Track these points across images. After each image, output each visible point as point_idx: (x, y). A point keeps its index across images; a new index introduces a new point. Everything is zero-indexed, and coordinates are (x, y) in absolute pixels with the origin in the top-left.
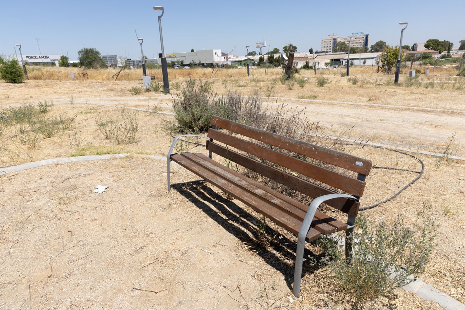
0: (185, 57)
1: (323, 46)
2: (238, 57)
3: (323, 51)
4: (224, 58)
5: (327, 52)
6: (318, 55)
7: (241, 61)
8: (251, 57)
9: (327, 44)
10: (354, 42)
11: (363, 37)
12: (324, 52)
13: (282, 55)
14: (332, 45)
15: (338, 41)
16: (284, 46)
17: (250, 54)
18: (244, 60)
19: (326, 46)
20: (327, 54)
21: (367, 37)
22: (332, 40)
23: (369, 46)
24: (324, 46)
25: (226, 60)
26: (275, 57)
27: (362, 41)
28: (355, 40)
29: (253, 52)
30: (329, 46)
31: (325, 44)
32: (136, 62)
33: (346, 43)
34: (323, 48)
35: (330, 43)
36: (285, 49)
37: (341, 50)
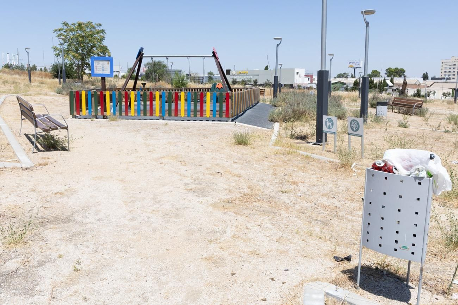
0: (258, 75)
1: (443, 71)
3: (443, 77)
4: (307, 79)
5: (449, 79)
6: (435, 83)
8: (343, 80)
9: (450, 68)
12: (444, 79)
13: (385, 80)
16: (387, 68)
17: (341, 76)
20: (448, 81)
22: (457, 64)
24: (446, 70)
25: (309, 82)
26: (375, 82)
29: (345, 73)
30: (452, 70)
31: (446, 68)
32: (201, 78)
34: (443, 73)
35: (454, 66)
36: (389, 72)
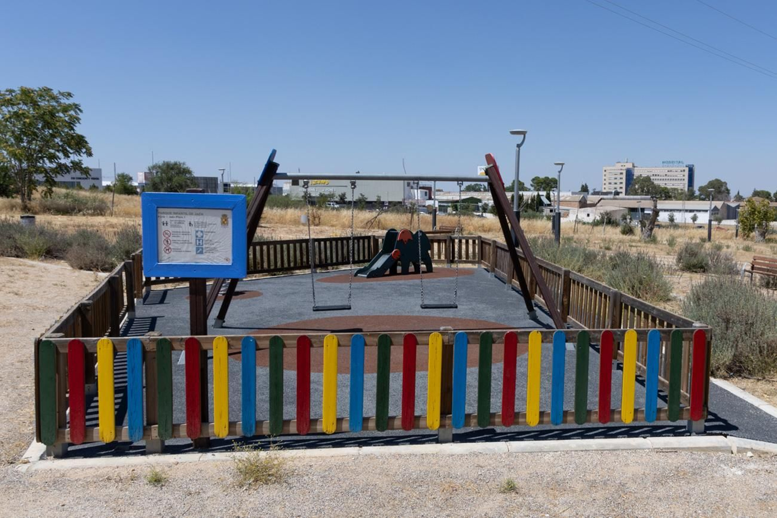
1: (607, 182)
2: (448, 193)
3: (609, 190)
5: (617, 193)
6: (601, 199)
7: (456, 201)
8: (475, 195)
9: (616, 179)
10: (667, 178)
11: (683, 169)
12: (611, 193)
13: (539, 195)
14: (624, 181)
16: (533, 177)
17: (469, 189)
19: (613, 181)
20: (617, 196)
21: (691, 170)
22: (624, 172)
23: (696, 188)
24: (610, 181)
25: (428, 198)
26: (525, 198)
27: (683, 176)
28: (669, 173)
30: (618, 181)
33: (652, 178)
34: (608, 186)
35: (621, 176)
36: (537, 183)
37: (642, 191)
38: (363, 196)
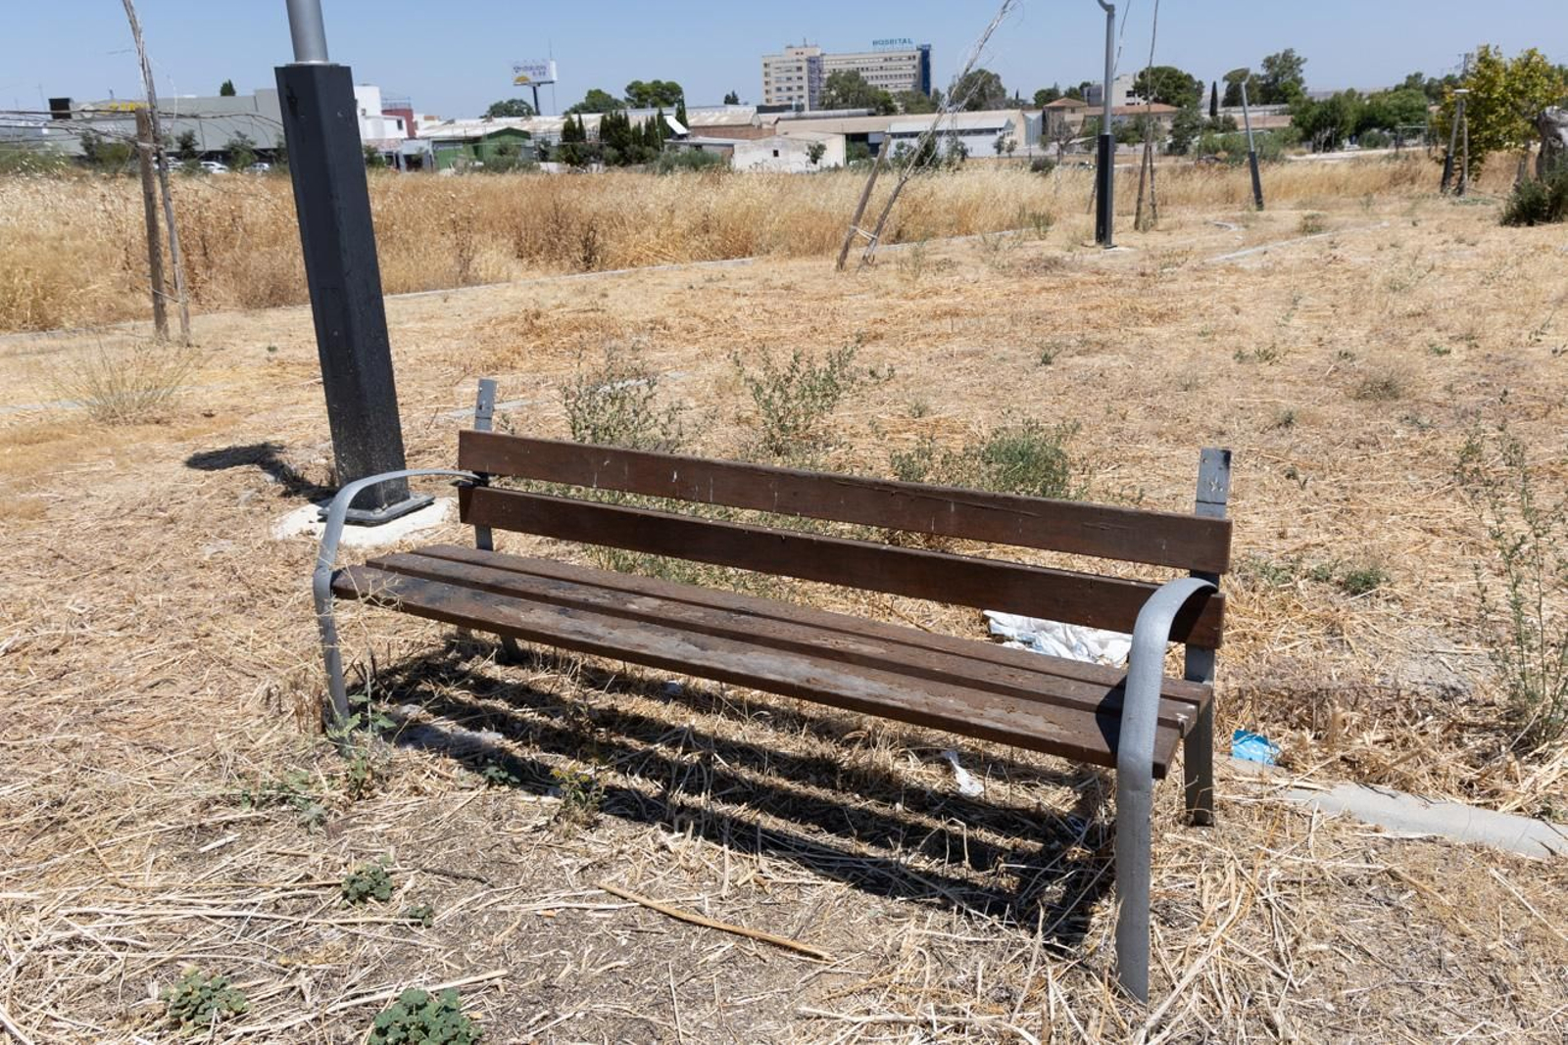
0: (197, 117)
1: (773, 87)
2: (452, 122)
3: (783, 102)
4: (394, 123)
5: (802, 108)
6: (779, 119)
7: (476, 140)
9: (789, 79)
10: (883, 73)
11: (911, 54)
12: (789, 107)
13: (660, 115)
14: (805, 83)
15: (828, 67)
17: (498, 110)
18: (491, 136)
19: (784, 86)
21: (925, 55)
22: (805, 65)
24: (778, 85)
25: (404, 134)
26: (632, 124)
27: (911, 68)
28: (885, 65)
29: (512, 102)
30: (794, 84)
31: (778, 80)
33: (861, 74)
35: (799, 74)
36: (639, 95)
37: (845, 101)
38: (244, 137)
